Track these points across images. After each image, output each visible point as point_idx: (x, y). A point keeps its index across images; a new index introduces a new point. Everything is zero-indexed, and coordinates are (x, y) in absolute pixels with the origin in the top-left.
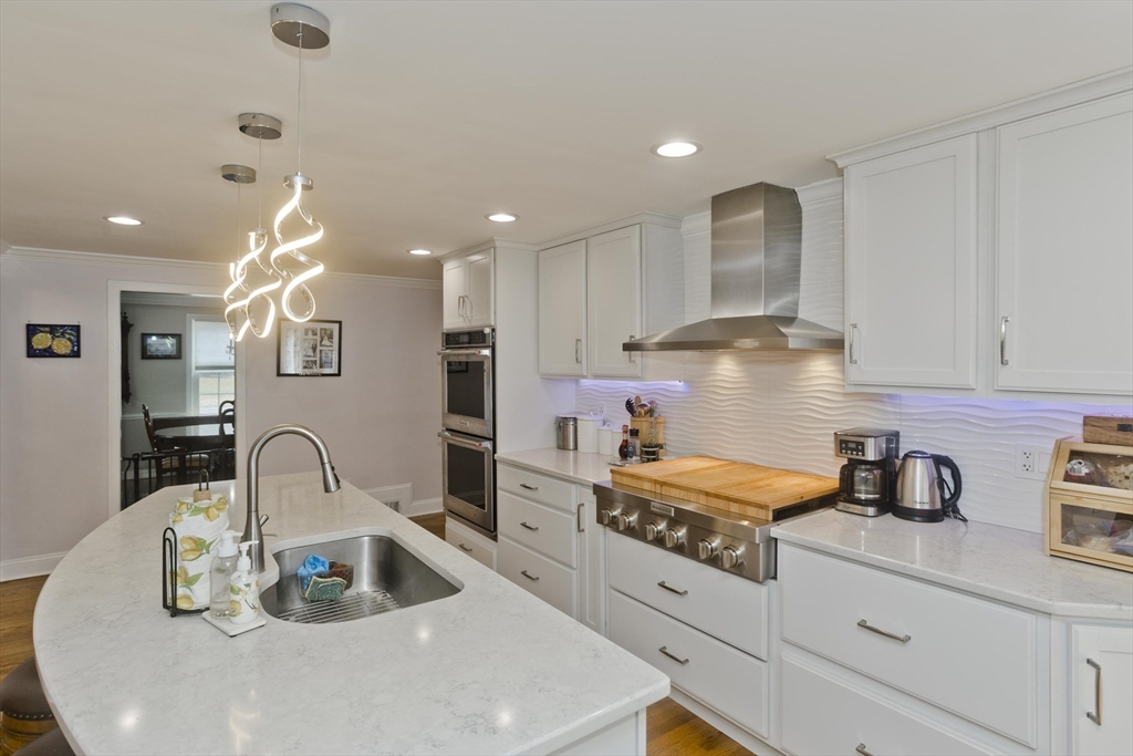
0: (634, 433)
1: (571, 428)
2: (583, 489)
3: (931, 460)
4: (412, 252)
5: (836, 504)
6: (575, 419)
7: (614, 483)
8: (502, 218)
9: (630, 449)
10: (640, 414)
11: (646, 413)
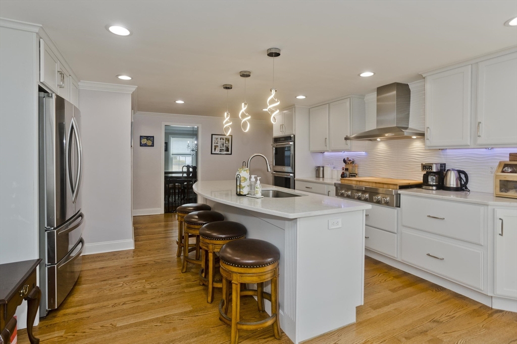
0: (347, 169)
1: (321, 170)
2: (329, 185)
3: (457, 171)
4: (263, 110)
5: (422, 187)
6: (323, 167)
7: (341, 183)
8: (301, 97)
9: (345, 175)
10: (349, 164)
11: (351, 163)
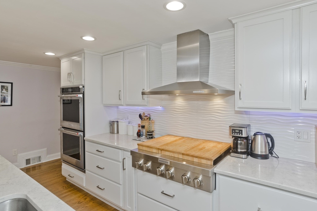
0: (143, 126)
1: (116, 125)
2: (124, 152)
3: (265, 135)
4: (46, 53)
5: (230, 154)
6: (117, 122)
7: (139, 149)
8: (88, 38)
9: (142, 133)
10: (145, 119)
11: (147, 119)
